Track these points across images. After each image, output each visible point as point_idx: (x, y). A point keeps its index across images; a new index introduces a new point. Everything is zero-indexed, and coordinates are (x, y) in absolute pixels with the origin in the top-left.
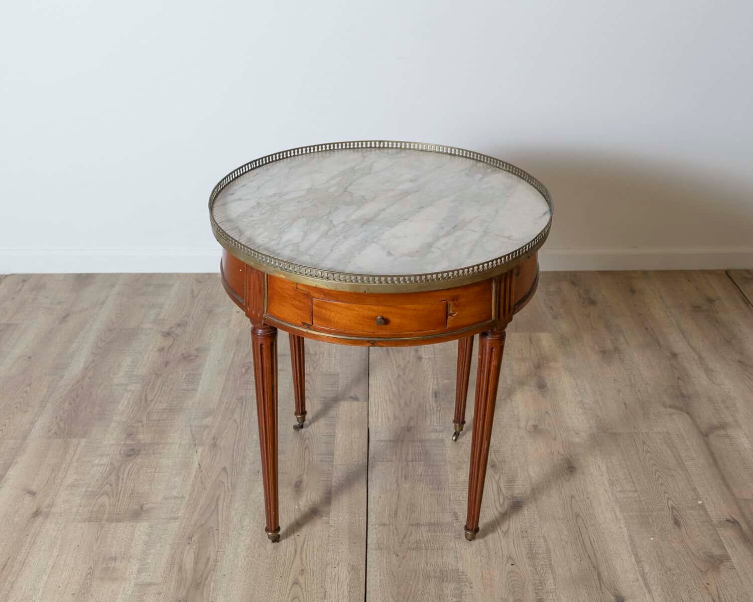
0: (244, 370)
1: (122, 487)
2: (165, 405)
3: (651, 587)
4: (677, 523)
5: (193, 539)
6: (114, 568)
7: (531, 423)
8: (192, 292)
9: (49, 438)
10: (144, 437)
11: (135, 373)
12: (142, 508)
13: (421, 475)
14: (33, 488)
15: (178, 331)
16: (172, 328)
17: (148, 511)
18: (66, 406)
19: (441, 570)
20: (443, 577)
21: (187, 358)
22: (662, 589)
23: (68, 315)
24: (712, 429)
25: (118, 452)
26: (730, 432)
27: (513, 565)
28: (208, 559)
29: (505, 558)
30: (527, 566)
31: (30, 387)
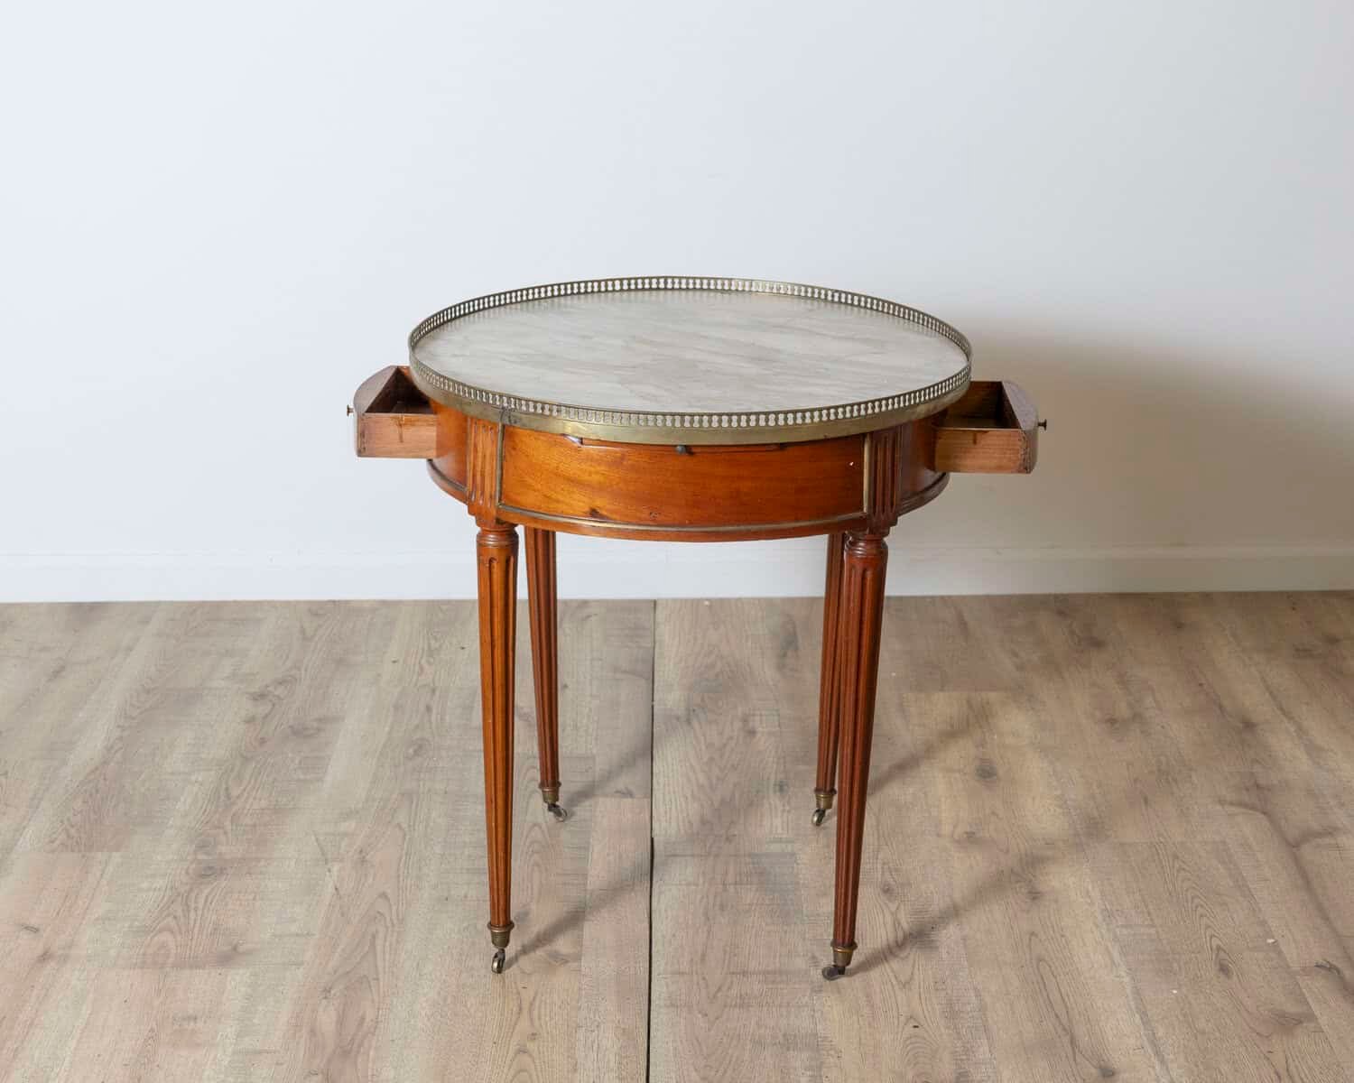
0: (411, 751)
1: (195, 920)
2: (264, 803)
3: (1166, 1056)
4: (1224, 969)
5: (333, 992)
6: (193, 1030)
7: (960, 830)
8: (303, 631)
9: (53, 851)
10: (229, 849)
11: (203, 756)
12: (235, 949)
13: (751, 905)
14: (33, 922)
15: (280, 691)
16: (267, 686)
17: (249, 953)
18: (78, 804)
19: (784, 1035)
20: (788, 1042)
21: (299, 732)
22: (1186, 1059)
23: (63, 668)
24: (1308, 836)
25: (183, 872)
26: (1343, 840)
27: (915, 1027)
28: (363, 1019)
29: (902, 1019)
30: (943, 1029)
31: (7, 778)
